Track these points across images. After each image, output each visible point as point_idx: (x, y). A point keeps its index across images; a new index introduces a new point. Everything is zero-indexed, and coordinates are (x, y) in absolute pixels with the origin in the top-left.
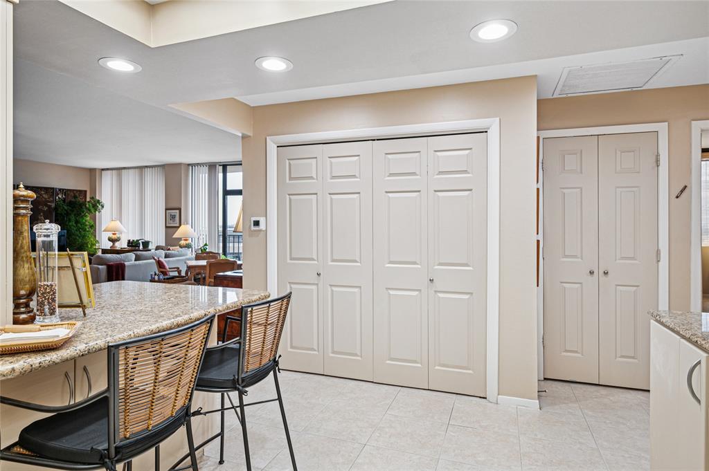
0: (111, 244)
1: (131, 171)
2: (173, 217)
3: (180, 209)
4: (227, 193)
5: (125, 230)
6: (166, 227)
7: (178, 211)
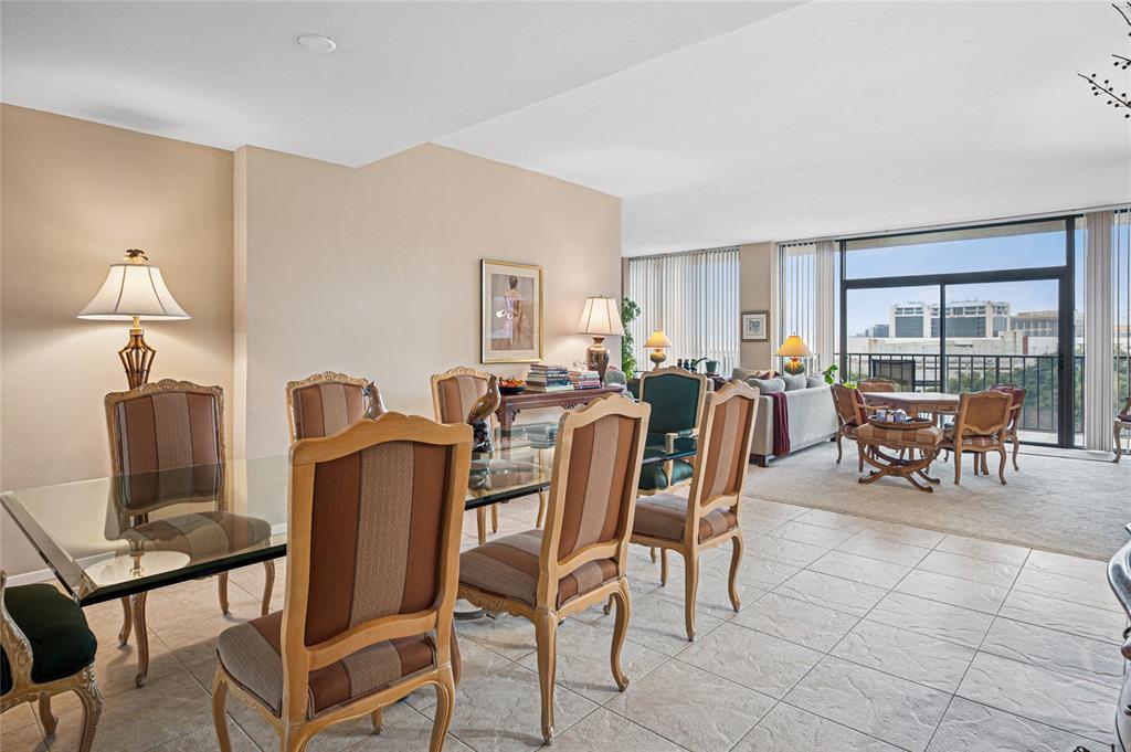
0: (654, 365)
1: (678, 260)
2: (755, 325)
3: (767, 313)
4: (847, 285)
5: (671, 344)
6: (742, 340)
7: (764, 316)
